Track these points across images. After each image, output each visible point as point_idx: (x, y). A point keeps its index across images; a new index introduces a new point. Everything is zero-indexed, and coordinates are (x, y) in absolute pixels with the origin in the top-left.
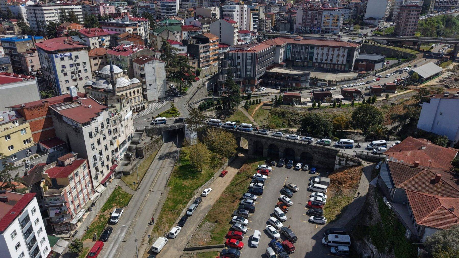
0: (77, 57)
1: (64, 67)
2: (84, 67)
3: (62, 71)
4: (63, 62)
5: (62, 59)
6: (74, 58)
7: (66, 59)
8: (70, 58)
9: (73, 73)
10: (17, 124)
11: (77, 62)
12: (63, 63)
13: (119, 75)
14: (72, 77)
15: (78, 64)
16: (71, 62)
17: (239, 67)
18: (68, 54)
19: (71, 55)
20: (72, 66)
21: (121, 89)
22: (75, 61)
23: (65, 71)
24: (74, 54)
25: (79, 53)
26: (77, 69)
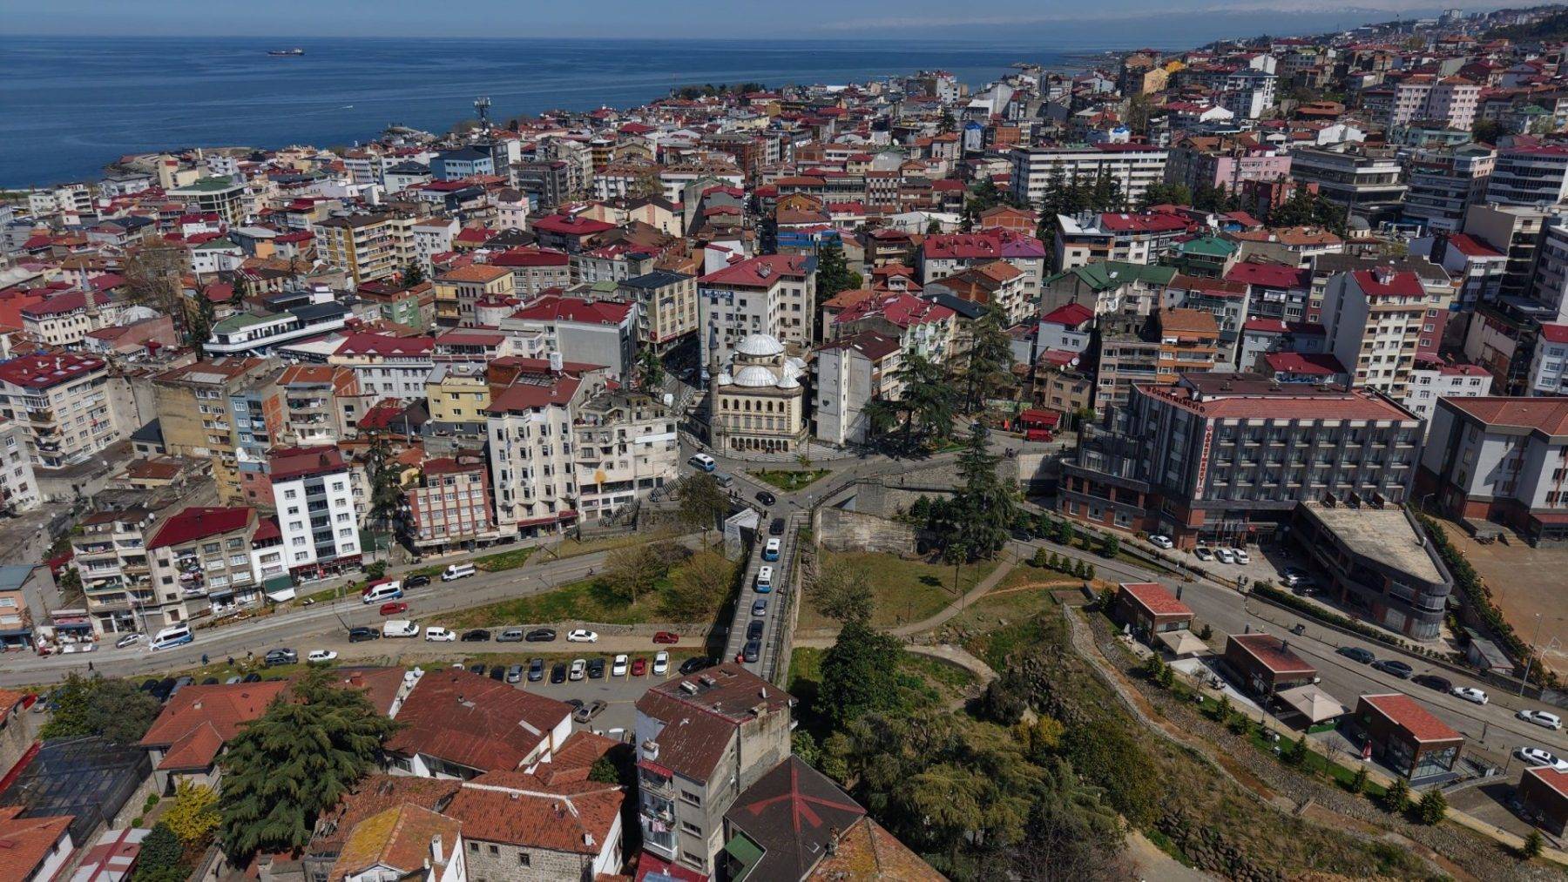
0: (743, 303)
1: (715, 315)
2: (755, 327)
3: (711, 324)
4: (714, 306)
5: (715, 301)
6: (736, 302)
7: (721, 301)
8: (730, 301)
9: (730, 331)
10: (482, 383)
11: (742, 312)
12: (714, 308)
13: (757, 360)
14: (727, 339)
15: (744, 318)
16: (730, 310)
17: (1150, 445)
18: (726, 293)
19: (732, 295)
20: (730, 317)
21: (739, 390)
22: (739, 310)
23: (716, 326)
24: (738, 295)
25: (749, 296)
26: (740, 325)
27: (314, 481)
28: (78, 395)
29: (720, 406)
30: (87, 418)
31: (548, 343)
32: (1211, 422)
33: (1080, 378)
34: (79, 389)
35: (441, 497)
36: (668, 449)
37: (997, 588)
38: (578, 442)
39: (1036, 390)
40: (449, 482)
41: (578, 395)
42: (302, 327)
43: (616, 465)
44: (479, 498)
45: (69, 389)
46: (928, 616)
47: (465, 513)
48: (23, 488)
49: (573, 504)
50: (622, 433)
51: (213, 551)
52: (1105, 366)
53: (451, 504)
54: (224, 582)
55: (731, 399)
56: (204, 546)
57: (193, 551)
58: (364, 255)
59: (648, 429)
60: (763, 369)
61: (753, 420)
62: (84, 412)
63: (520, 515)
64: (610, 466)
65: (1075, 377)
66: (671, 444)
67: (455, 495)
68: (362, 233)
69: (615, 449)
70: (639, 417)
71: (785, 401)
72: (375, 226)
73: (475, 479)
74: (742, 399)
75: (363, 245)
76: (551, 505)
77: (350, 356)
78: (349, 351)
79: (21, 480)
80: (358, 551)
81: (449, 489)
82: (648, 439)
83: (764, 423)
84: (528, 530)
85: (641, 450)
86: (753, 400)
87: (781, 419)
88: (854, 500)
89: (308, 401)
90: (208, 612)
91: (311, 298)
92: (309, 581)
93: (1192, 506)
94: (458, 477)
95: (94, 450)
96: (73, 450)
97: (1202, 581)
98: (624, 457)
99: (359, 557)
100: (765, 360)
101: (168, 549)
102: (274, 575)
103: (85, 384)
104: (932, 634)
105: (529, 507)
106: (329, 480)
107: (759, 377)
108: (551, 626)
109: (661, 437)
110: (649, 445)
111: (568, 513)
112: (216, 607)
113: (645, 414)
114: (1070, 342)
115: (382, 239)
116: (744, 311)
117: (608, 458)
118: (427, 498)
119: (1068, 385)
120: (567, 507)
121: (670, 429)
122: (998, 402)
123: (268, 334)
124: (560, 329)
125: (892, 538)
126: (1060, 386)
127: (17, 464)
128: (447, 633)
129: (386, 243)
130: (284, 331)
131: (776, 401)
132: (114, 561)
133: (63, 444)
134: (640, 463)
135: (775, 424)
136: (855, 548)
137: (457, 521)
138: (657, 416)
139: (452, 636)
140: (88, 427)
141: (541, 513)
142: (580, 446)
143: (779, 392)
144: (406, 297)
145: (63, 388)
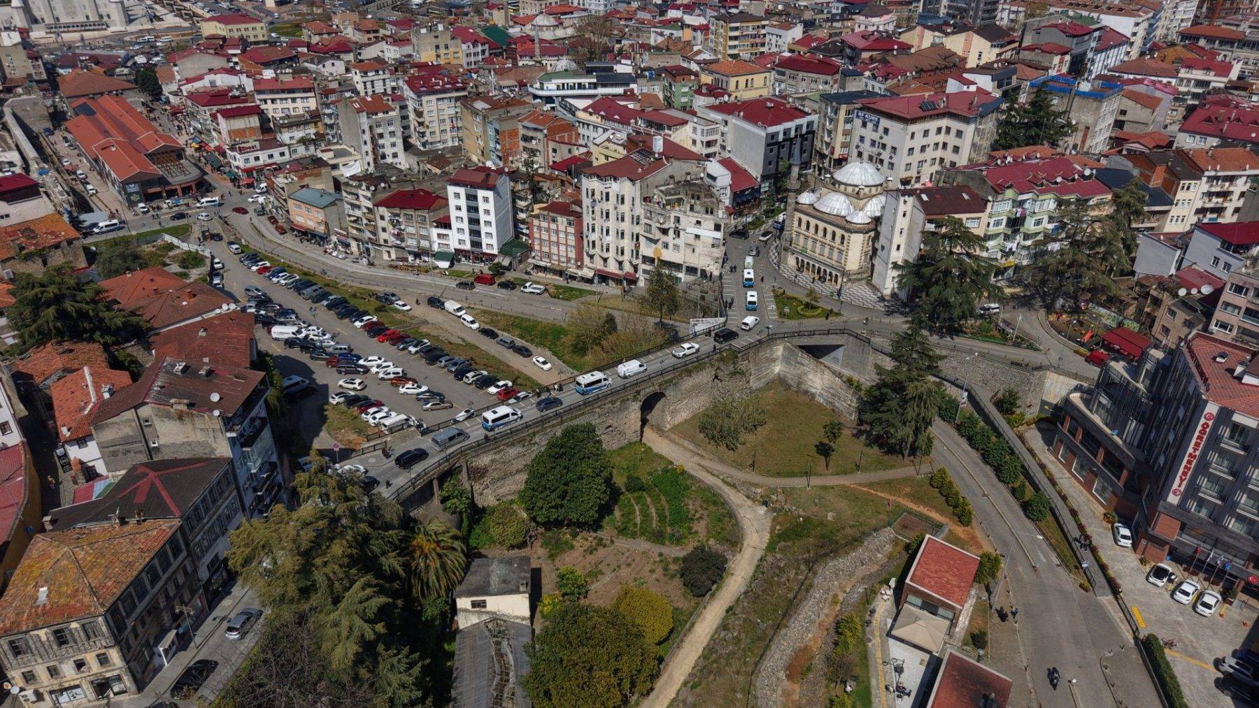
0: (886, 131)
1: (862, 139)
2: (891, 158)
3: (858, 147)
4: (863, 130)
5: (864, 125)
6: (881, 129)
7: (870, 126)
8: (877, 127)
9: (871, 158)
10: (625, 152)
11: (884, 141)
12: (863, 132)
13: (842, 187)
15: (884, 146)
16: (876, 136)
18: (874, 118)
19: (878, 122)
20: (873, 143)
21: (815, 213)
22: (881, 138)
23: (861, 149)
24: (884, 123)
25: (894, 126)
26: (879, 154)
27: (472, 191)
28: (444, 105)
29: (796, 223)
30: (448, 122)
31: (723, 134)
32: (1212, 408)
33: (1195, 311)
34: (445, 101)
35: (548, 230)
36: (713, 246)
37: (870, 485)
38: (642, 217)
39: (1147, 310)
40: (554, 220)
41: (661, 175)
42: (595, 88)
43: (671, 246)
44: (572, 240)
45: (438, 99)
46: (779, 474)
47: (563, 248)
48: (395, 155)
49: (636, 268)
50: (678, 220)
51: (409, 218)
52: (1227, 304)
53: (554, 238)
54: (414, 243)
55: (805, 218)
56: (405, 215)
57: (398, 215)
58: (735, 47)
59: (698, 223)
60: (843, 198)
61: (818, 245)
62: (446, 117)
63: (599, 264)
64: (666, 246)
65: (1193, 309)
66: (717, 242)
67: (557, 232)
68: (736, 29)
69: (671, 232)
70: (692, 209)
71: (846, 235)
72: (750, 24)
73: (570, 224)
74: (813, 222)
75: (736, 38)
76: (620, 263)
77: (591, 114)
78: (590, 110)
79: (394, 150)
80: (495, 252)
81: (553, 226)
82: (698, 231)
83: (827, 250)
84: (604, 277)
85: (691, 240)
86: (822, 225)
87: (841, 252)
88: (841, 349)
89: (532, 138)
90: (406, 260)
91: (615, 67)
92: (466, 262)
93: (1160, 508)
94: (559, 219)
95: (450, 144)
96: (433, 140)
97: (1106, 599)
98: (677, 241)
99: (495, 256)
100: (850, 189)
101: (385, 209)
102: (444, 249)
103: (450, 98)
104: (759, 491)
105: (605, 260)
106: (481, 193)
107: (836, 204)
108: (532, 347)
109: (708, 233)
110: (697, 237)
111: (631, 274)
112: (411, 258)
113: (697, 208)
114: (1221, 265)
115: (755, 36)
116: (886, 140)
117: (664, 238)
118: (539, 228)
119: (1182, 316)
120: (631, 270)
121: (717, 228)
122: (1103, 311)
123: (573, 88)
124: (735, 125)
125: (839, 398)
126: (1173, 313)
127: (393, 140)
128: (472, 322)
129: (758, 40)
130: (585, 88)
131: (839, 232)
132: (359, 207)
133: (428, 134)
134: (689, 251)
135: (835, 255)
136: (806, 392)
137: (556, 252)
138: (707, 212)
139: (475, 326)
140: (448, 128)
141: (612, 268)
142: (643, 221)
143: (844, 223)
144: (690, 80)
145: (433, 98)
